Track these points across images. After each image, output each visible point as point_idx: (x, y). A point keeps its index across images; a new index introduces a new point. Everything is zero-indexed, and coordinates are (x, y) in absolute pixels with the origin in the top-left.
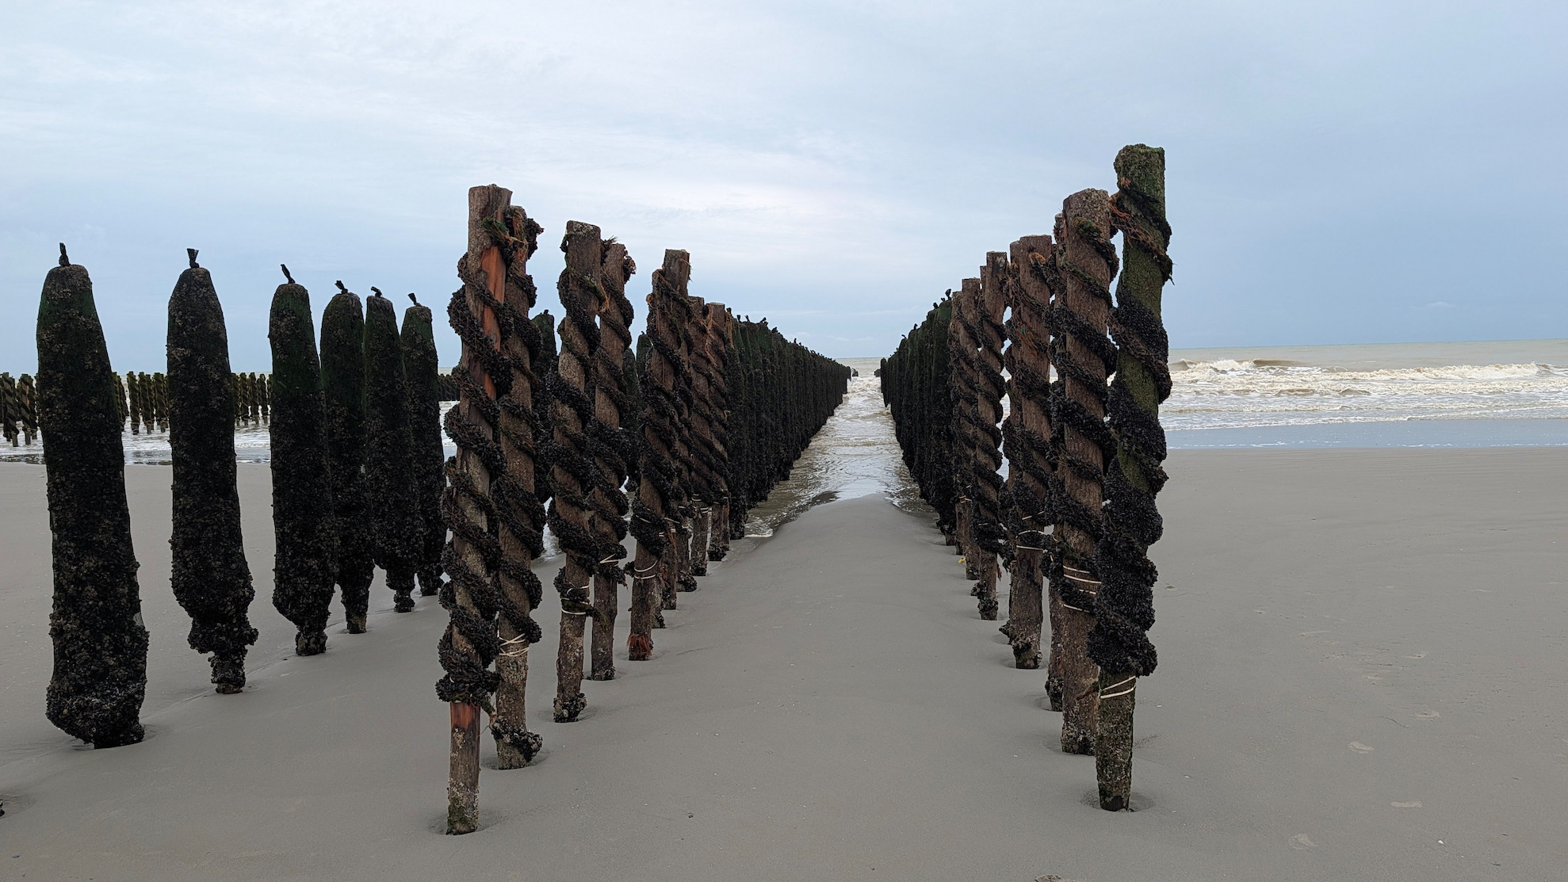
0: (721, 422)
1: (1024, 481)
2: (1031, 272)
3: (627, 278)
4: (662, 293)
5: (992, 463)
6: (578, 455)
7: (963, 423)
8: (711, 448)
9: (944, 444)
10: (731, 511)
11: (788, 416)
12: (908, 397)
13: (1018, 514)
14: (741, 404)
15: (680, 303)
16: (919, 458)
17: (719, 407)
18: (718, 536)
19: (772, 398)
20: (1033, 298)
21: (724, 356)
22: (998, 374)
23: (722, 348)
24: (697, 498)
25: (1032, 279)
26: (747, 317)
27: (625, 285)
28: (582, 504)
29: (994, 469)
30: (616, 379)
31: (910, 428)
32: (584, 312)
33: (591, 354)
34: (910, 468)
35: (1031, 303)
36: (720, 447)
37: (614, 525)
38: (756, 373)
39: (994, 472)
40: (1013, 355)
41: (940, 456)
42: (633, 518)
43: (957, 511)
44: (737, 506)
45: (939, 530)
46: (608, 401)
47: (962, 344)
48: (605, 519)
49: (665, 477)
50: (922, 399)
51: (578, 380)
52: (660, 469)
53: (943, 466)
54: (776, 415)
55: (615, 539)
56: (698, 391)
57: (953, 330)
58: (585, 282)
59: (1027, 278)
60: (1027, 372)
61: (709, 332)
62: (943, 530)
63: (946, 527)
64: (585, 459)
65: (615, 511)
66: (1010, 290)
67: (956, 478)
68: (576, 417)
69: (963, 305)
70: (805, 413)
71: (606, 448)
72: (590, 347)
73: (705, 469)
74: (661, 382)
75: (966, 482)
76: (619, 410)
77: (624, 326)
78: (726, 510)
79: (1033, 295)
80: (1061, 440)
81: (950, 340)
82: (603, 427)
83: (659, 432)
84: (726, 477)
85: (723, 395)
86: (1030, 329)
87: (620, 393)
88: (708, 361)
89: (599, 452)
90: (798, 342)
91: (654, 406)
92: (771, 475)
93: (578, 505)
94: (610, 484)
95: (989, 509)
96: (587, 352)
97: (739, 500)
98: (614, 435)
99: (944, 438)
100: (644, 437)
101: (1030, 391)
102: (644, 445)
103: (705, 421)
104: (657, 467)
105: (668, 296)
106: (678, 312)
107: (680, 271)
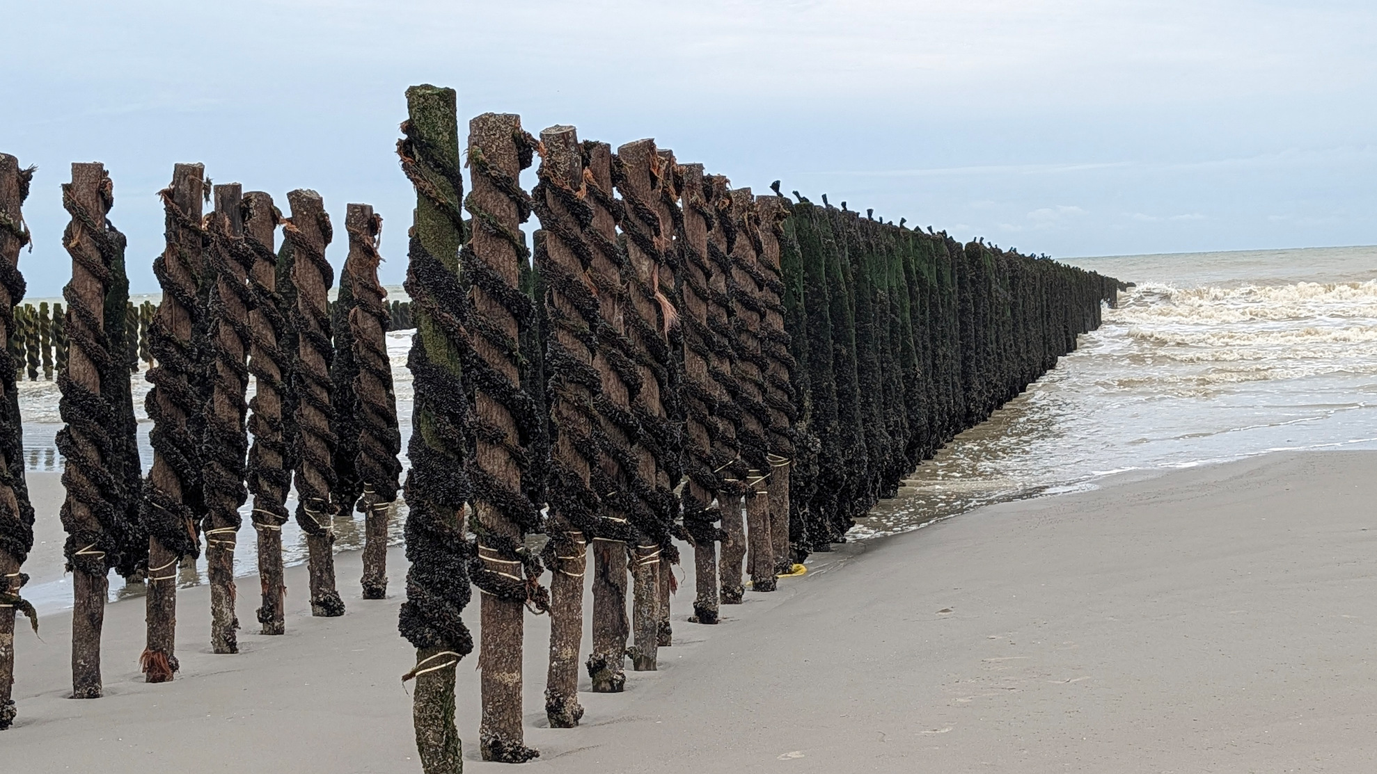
106: (191, 241)
107: (191, 190)
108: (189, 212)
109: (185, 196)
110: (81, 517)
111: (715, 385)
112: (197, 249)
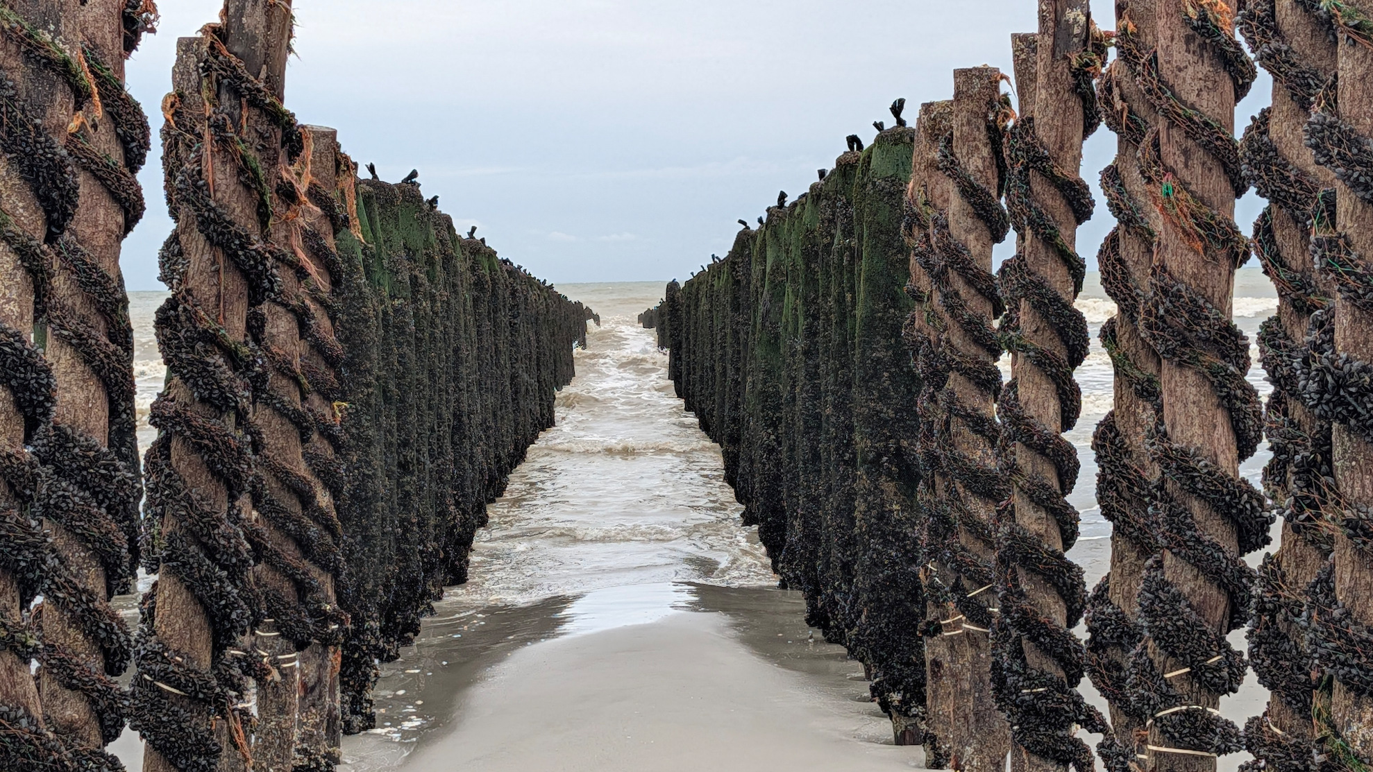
0: (327, 434)
1: (1168, 576)
2: (1189, 40)
3: (130, 44)
4: (219, 84)
5: (1055, 533)
6: (15, 513)
7: (958, 434)
8: (306, 499)
9: (889, 487)
10: (346, 662)
11: (465, 419)
12: (768, 372)
13: (1151, 662)
14: (368, 385)
15: (268, 113)
16: (806, 523)
17: (319, 392)
18: (316, 726)
19: (432, 374)
20: (1193, 107)
21: (334, 262)
22: (1067, 306)
23: (330, 242)
24: (269, 628)
25: (1190, 56)
26: (372, 169)
27: (127, 63)
28: (24, 645)
29: (1059, 546)
30: (102, 311)
31: (771, 451)
32: (36, 127)
33: (50, 239)
34: (773, 551)
35: (1190, 119)
36: (324, 499)
37: (94, 702)
38: (396, 311)
39: (1061, 557)
40: (1123, 254)
41: (881, 517)
42: (139, 682)
43: (929, 657)
44: (357, 648)
45: (875, 706)
46: (79, 368)
47: (954, 233)
48: (70, 687)
49: (225, 573)
50: (813, 375)
51: (16, 309)
52: (211, 552)
53: (886, 543)
54: (439, 416)
55: (95, 738)
56: (274, 349)
57: (921, 199)
58: (40, 46)
59: (1177, 56)
60: (1178, 295)
61: (304, 198)
62: (886, 707)
63: (896, 697)
64: (34, 523)
65: (95, 664)
66: (1116, 91)
67: (929, 572)
68: (11, 408)
69: (956, 134)
70: (495, 415)
71: (77, 496)
72: (49, 222)
73: (290, 552)
74: (216, 321)
75: (966, 583)
76: (109, 395)
77: (126, 171)
78: (334, 658)
79: (1192, 98)
80: (1324, 468)
81: (909, 227)
82: (67, 439)
83: (211, 452)
84: (336, 574)
85: (332, 362)
86: (1185, 185)
87: (112, 347)
88: (301, 273)
89: (56, 506)
90: (478, 236)
91: (196, 385)
92: (429, 569)
93: (14, 649)
94: (85, 591)
95: (1047, 651)
96: (40, 235)
97: (364, 632)
98: (96, 458)
99: (889, 474)
100: (169, 466)
101: (1184, 345)
102: (170, 486)
103: (290, 427)
104: (204, 546)
105: (236, 93)
106: (261, 136)
107: (268, 27)
108: (263, 75)
109: (254, 39)
110: (72, 722)
111: (975, 442)
112: (271, 152)
